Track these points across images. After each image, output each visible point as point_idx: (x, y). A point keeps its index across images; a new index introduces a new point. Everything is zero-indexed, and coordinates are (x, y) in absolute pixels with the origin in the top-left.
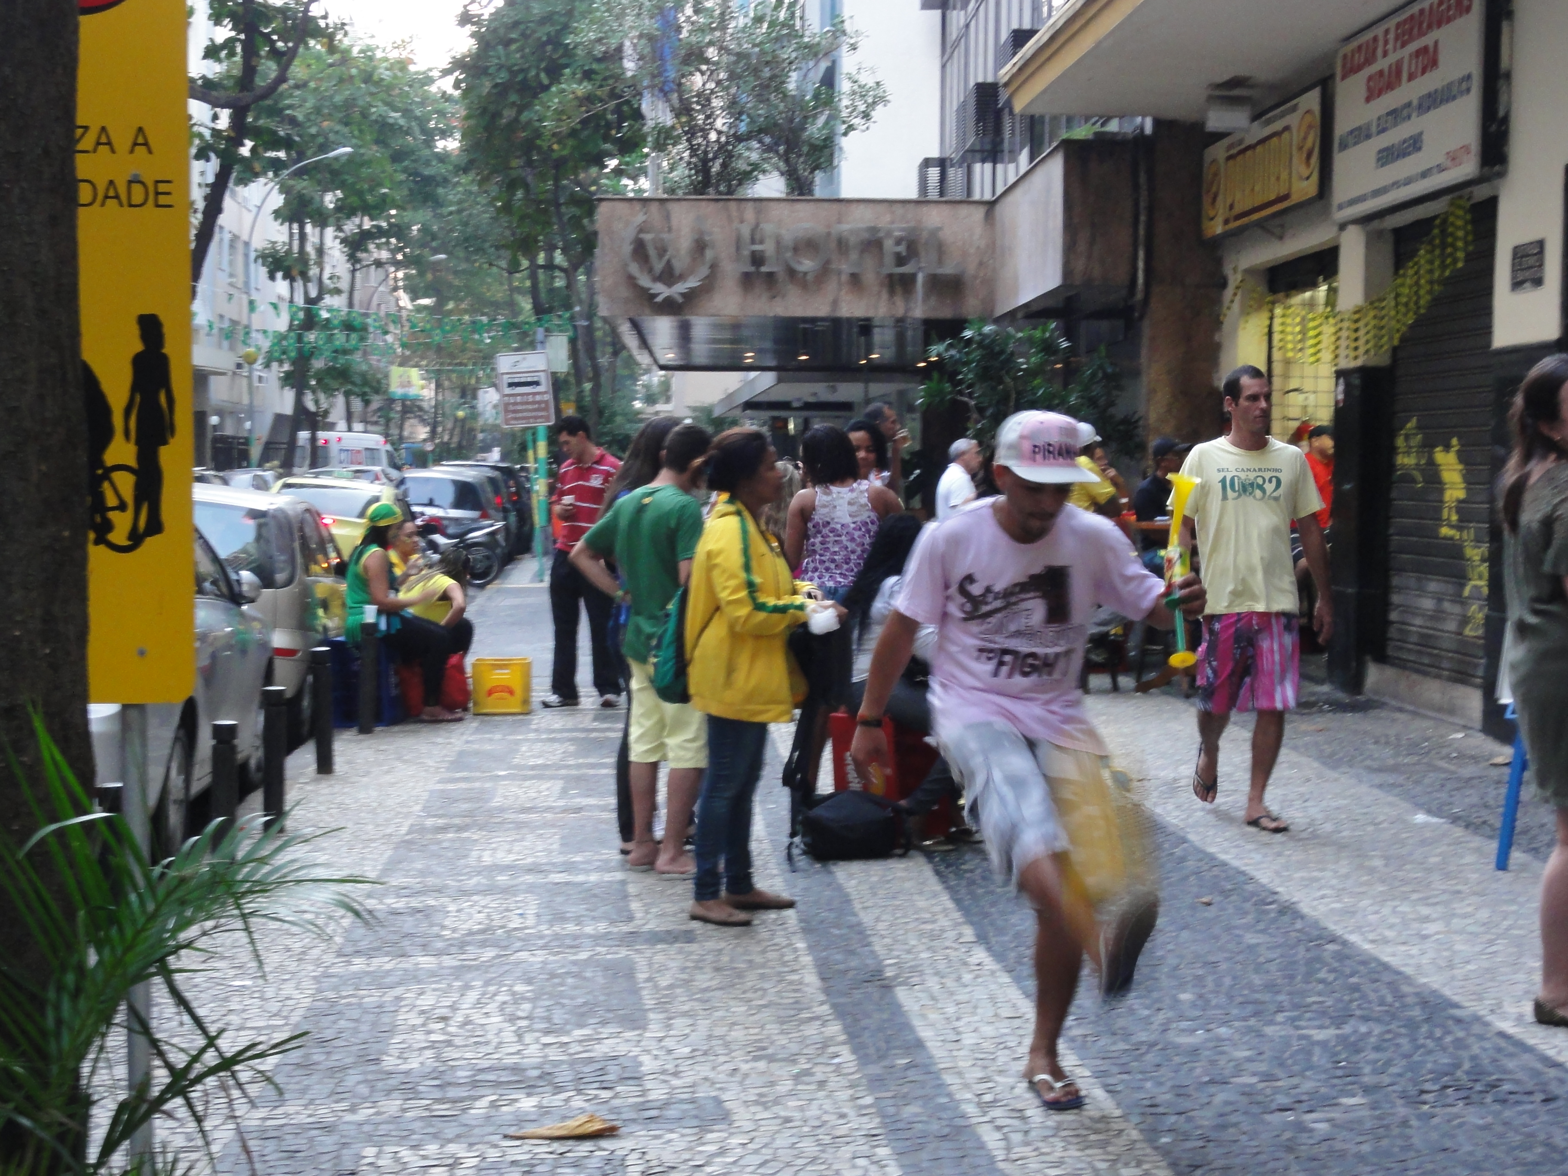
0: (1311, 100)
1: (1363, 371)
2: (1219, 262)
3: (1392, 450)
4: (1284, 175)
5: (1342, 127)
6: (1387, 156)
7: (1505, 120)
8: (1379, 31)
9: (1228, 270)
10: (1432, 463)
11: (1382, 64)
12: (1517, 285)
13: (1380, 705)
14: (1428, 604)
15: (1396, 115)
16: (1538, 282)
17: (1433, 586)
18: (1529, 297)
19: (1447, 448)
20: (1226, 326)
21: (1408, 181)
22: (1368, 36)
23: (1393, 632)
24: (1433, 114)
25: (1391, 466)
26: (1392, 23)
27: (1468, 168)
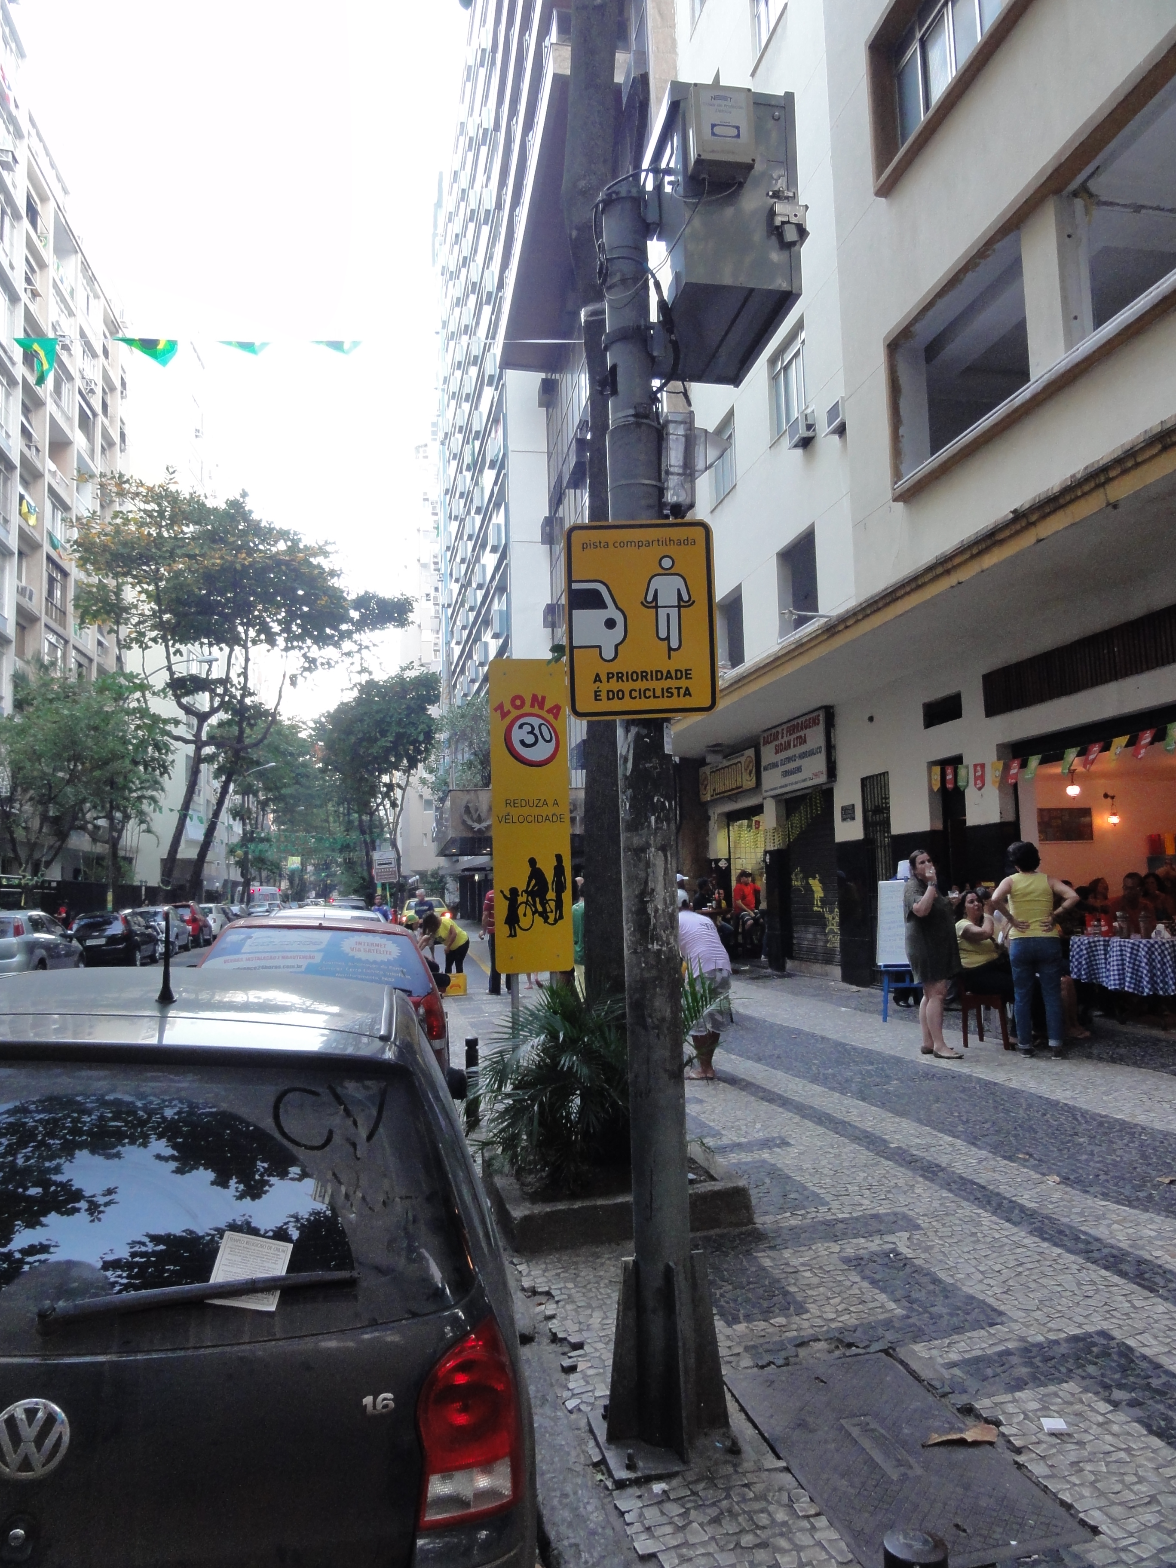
0: (751, 752)
1: (778, 851)
2: (706, 811)
3: (791, 880)
4: (739, 779)
5: (764, 763)
6: (786, 774)
7: (835, 762)
8: (779, 729)
9: (711, 813)
10: (808, 883)
11: (782, 741)
12: (844, 819)
13: (794, 975)
14: (810, 936)
15: (790, 759)
16: (853, 819)
17: (811, 929)
18: (849, 824)
19: (814, 878)
20: (711, 834)
21: (796, 783)
22: (774, 731)
23: (795, 948)
24: (806, 759)
25: (790, 886)
26: (785, 727)
27: (823, 779)
